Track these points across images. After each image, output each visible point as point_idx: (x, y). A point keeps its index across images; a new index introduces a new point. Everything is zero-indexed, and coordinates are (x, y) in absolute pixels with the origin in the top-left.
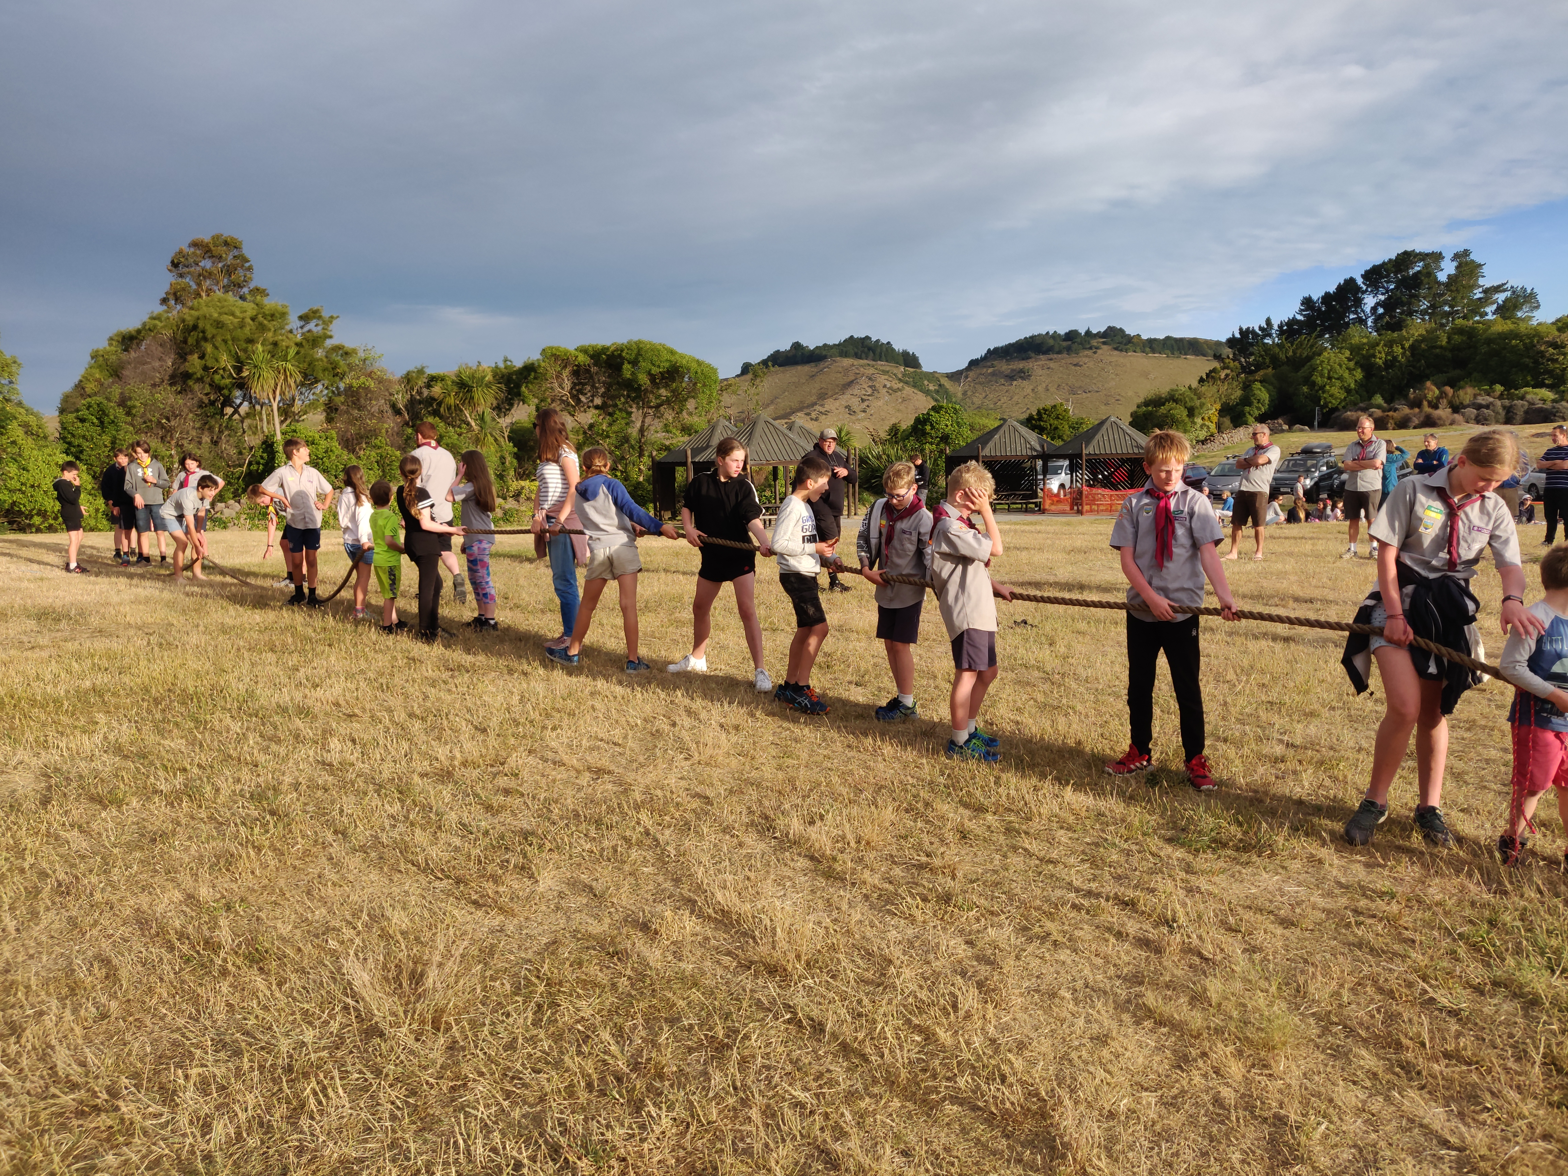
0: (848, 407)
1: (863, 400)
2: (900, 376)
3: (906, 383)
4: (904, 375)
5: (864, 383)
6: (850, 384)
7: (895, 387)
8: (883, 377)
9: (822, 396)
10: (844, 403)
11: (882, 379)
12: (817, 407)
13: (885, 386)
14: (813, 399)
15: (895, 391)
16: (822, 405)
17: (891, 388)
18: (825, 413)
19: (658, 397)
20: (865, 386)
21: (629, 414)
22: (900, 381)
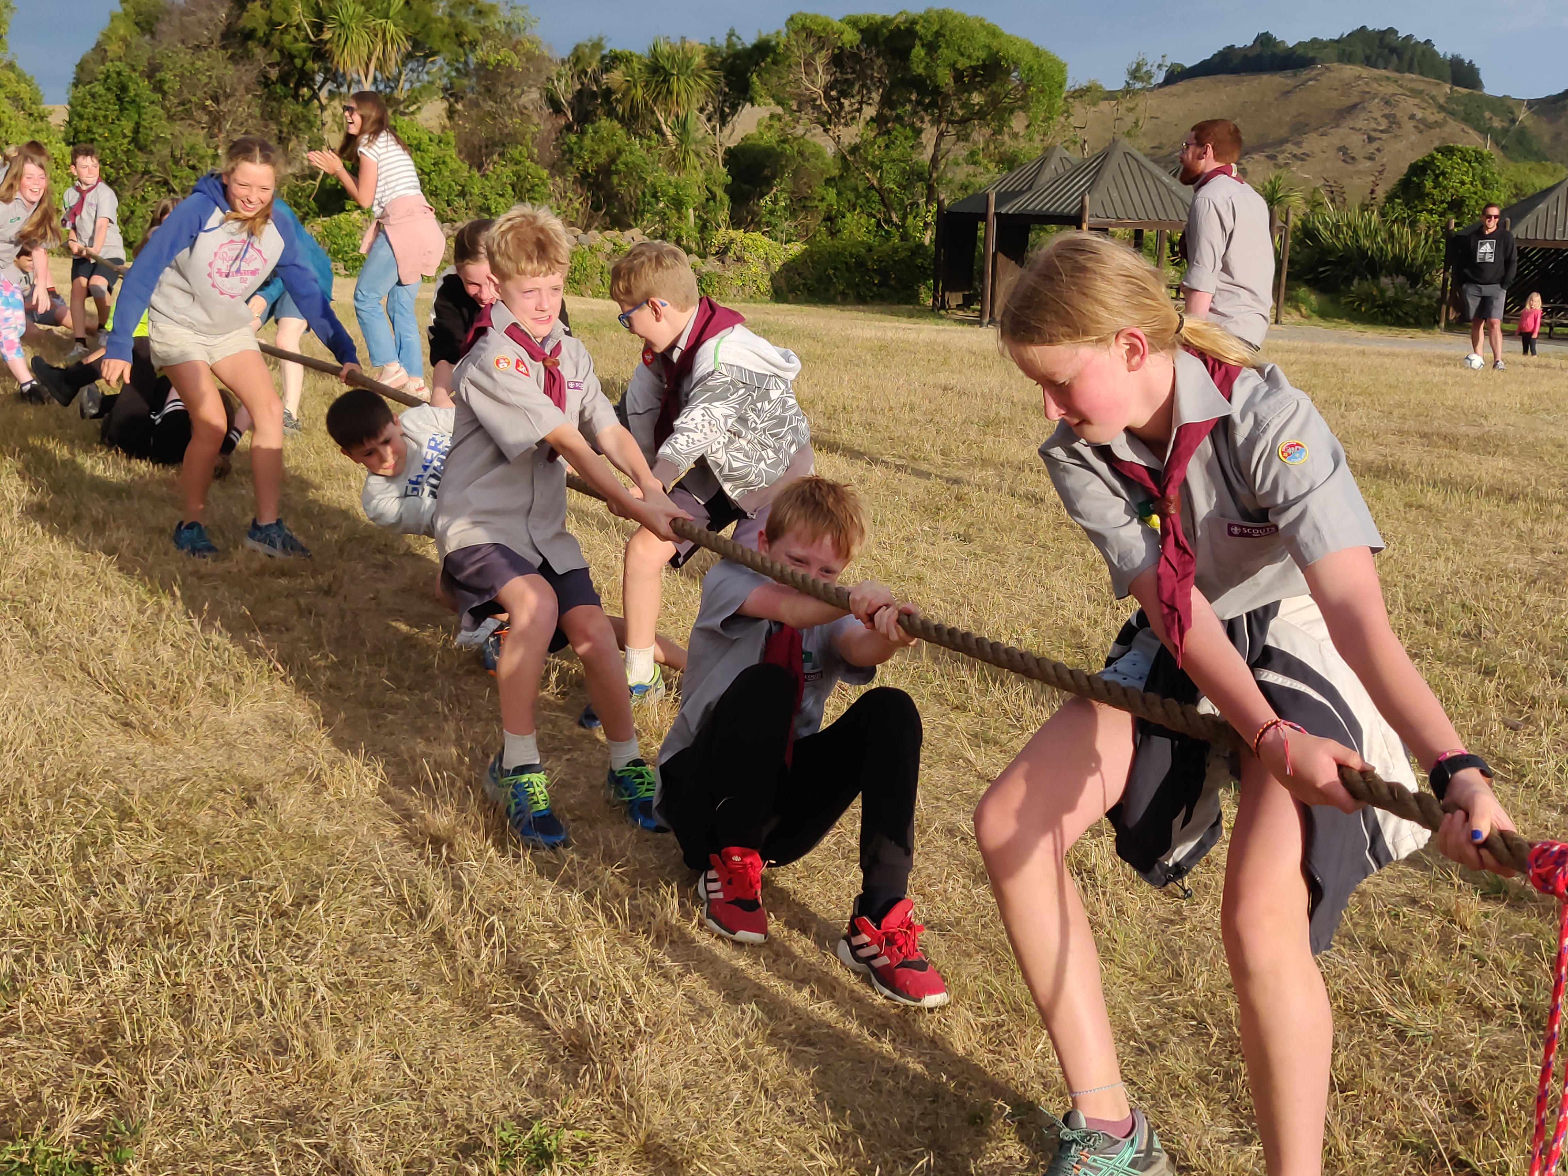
0: (1343, 149)
1: (1371, 139)
2: (1442, 101)
3: (1452, 113)
4: (1449, 99)
5: (1376, 108)
6: (1352, 108)
7: (1432, 118)
8: (1411, 101)
9: (1300, 129)
10: (1338, 143)
11: (1409, 105)
12: (1290, 147)
13: (1412, 117)
14: (1283, 132)
15: (1430, 126)
16: (1298, 144)
17: (1423, 121)
18: (1303, 158)
19: (965, 105)
20: (1377, 115)
21: (918, 132)
22: (1441, 108)
